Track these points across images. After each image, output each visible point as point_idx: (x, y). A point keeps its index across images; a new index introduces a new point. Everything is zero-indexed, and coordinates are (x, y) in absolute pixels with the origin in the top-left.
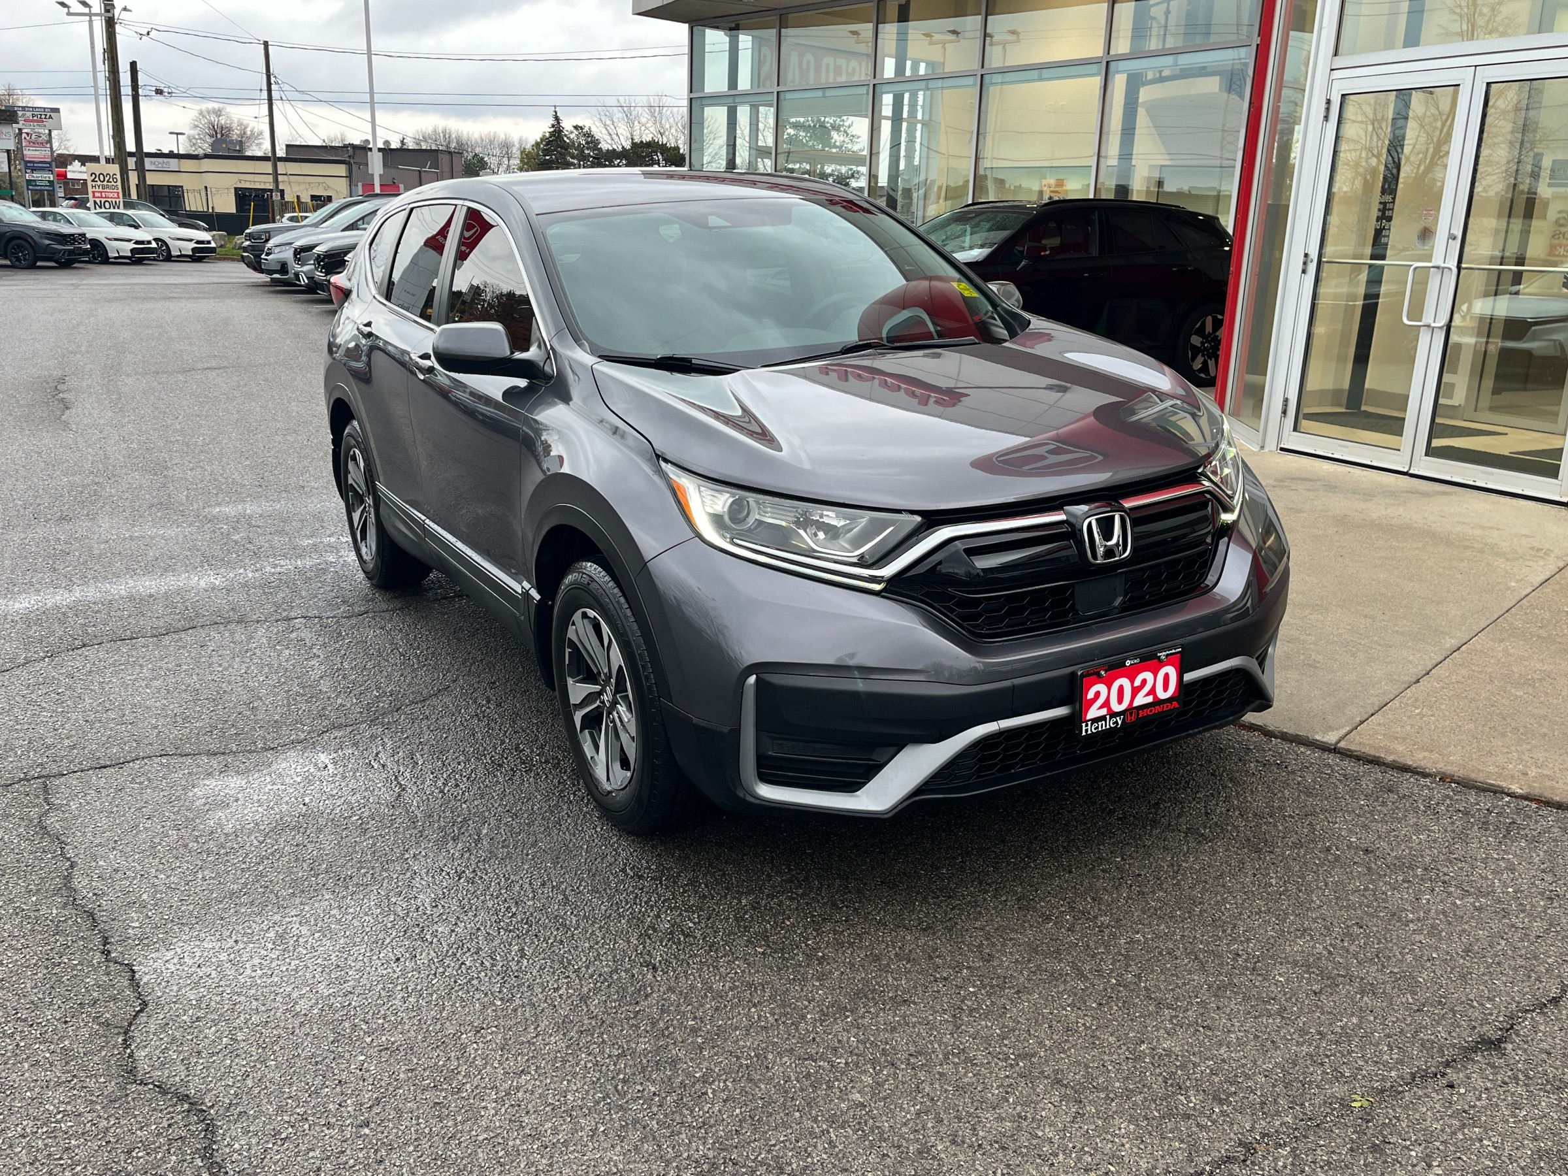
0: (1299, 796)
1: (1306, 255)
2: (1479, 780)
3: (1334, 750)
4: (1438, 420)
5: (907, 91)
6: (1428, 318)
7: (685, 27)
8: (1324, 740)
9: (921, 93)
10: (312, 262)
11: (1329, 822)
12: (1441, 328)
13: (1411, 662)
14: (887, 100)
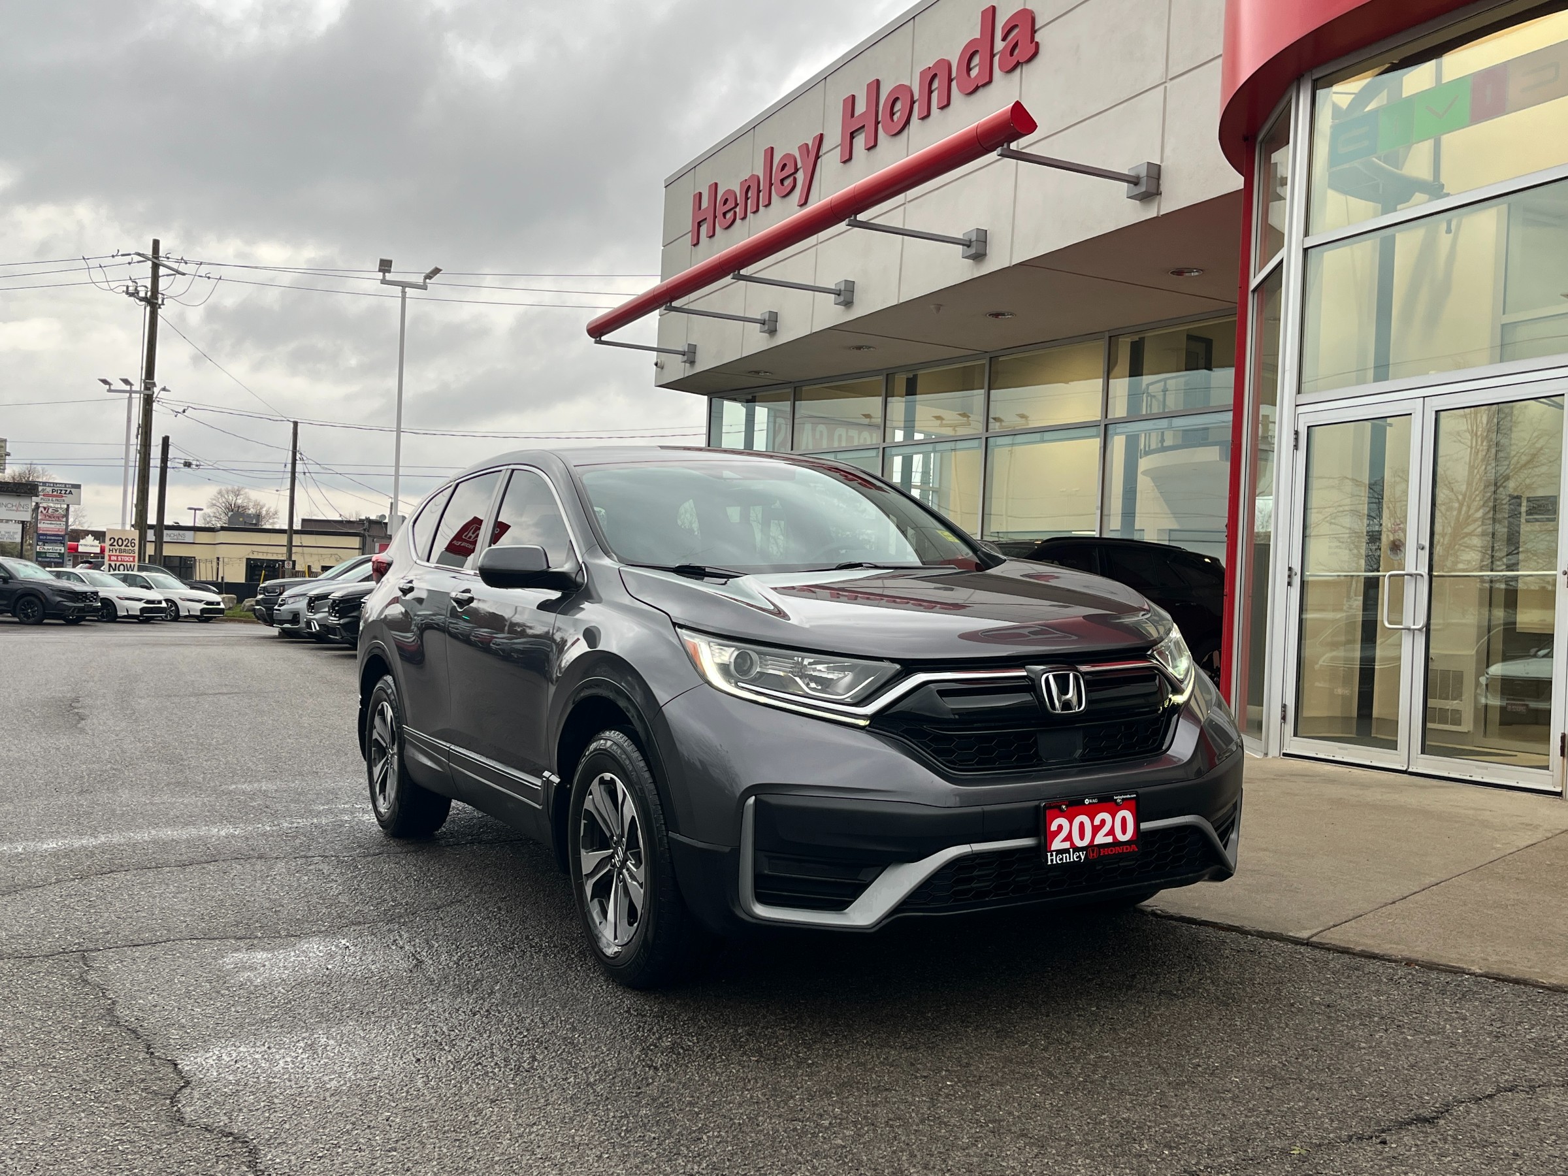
0: (1269, 971)
1: (1290, 569)
2: (1440, 963)
3: (1307, 943)
4: (1430, 725)
5: (916, 453)
6: (1408, 622)
7: (704, 399)
8: (1297, 936)
9: (932, 455)
10: (327, 610)
11: (1295, 988)
12: (1420, 630)
13: (1389, 891)
14: (898, 462)
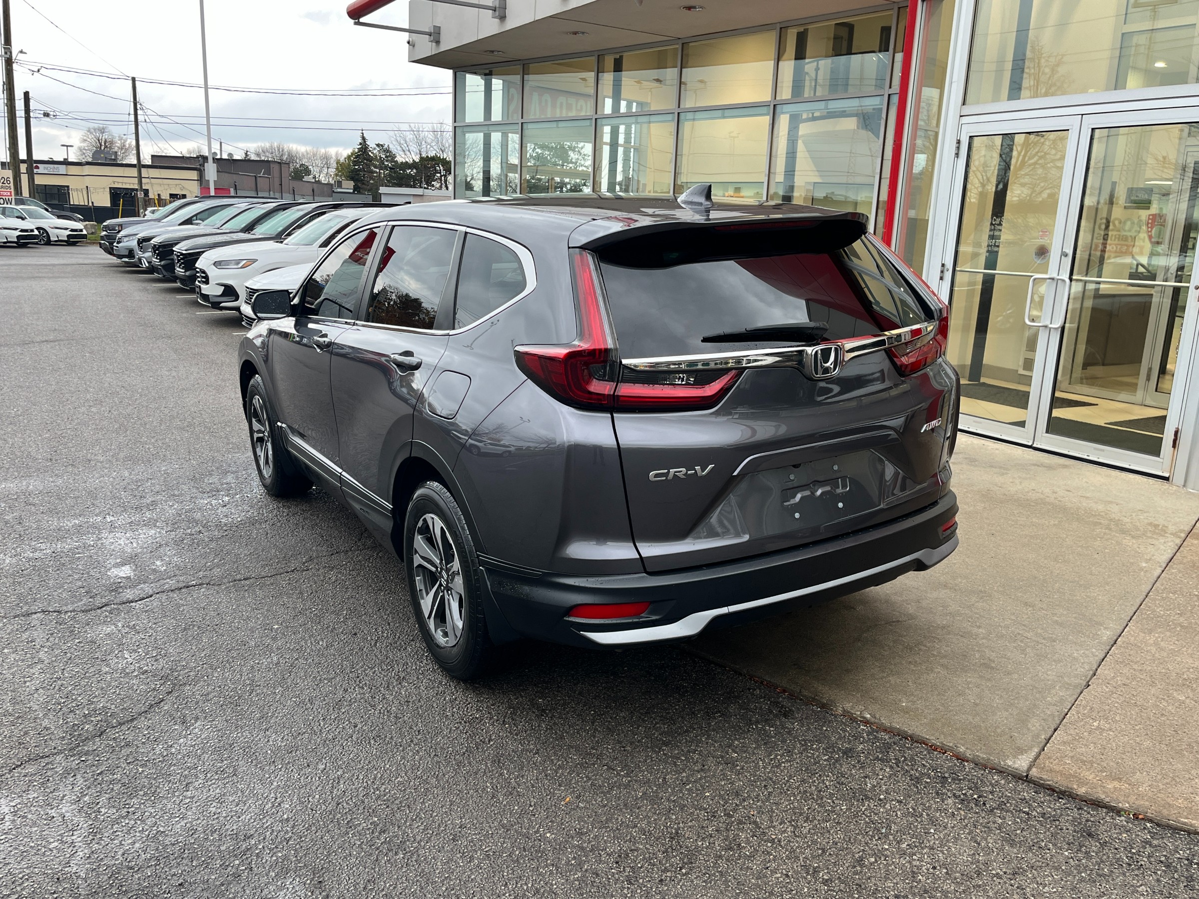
1: (943, 265)
2: (1171, 818)
3: (1026, 779)
5: (621, 124)
6: (1046, 321)
7: (450, 73)
8: (1016, 766)
9: (633, 126)
12: (1056, 329)
13: (1077, 660)
14: (607, 129)
